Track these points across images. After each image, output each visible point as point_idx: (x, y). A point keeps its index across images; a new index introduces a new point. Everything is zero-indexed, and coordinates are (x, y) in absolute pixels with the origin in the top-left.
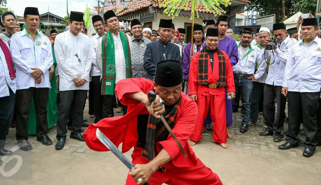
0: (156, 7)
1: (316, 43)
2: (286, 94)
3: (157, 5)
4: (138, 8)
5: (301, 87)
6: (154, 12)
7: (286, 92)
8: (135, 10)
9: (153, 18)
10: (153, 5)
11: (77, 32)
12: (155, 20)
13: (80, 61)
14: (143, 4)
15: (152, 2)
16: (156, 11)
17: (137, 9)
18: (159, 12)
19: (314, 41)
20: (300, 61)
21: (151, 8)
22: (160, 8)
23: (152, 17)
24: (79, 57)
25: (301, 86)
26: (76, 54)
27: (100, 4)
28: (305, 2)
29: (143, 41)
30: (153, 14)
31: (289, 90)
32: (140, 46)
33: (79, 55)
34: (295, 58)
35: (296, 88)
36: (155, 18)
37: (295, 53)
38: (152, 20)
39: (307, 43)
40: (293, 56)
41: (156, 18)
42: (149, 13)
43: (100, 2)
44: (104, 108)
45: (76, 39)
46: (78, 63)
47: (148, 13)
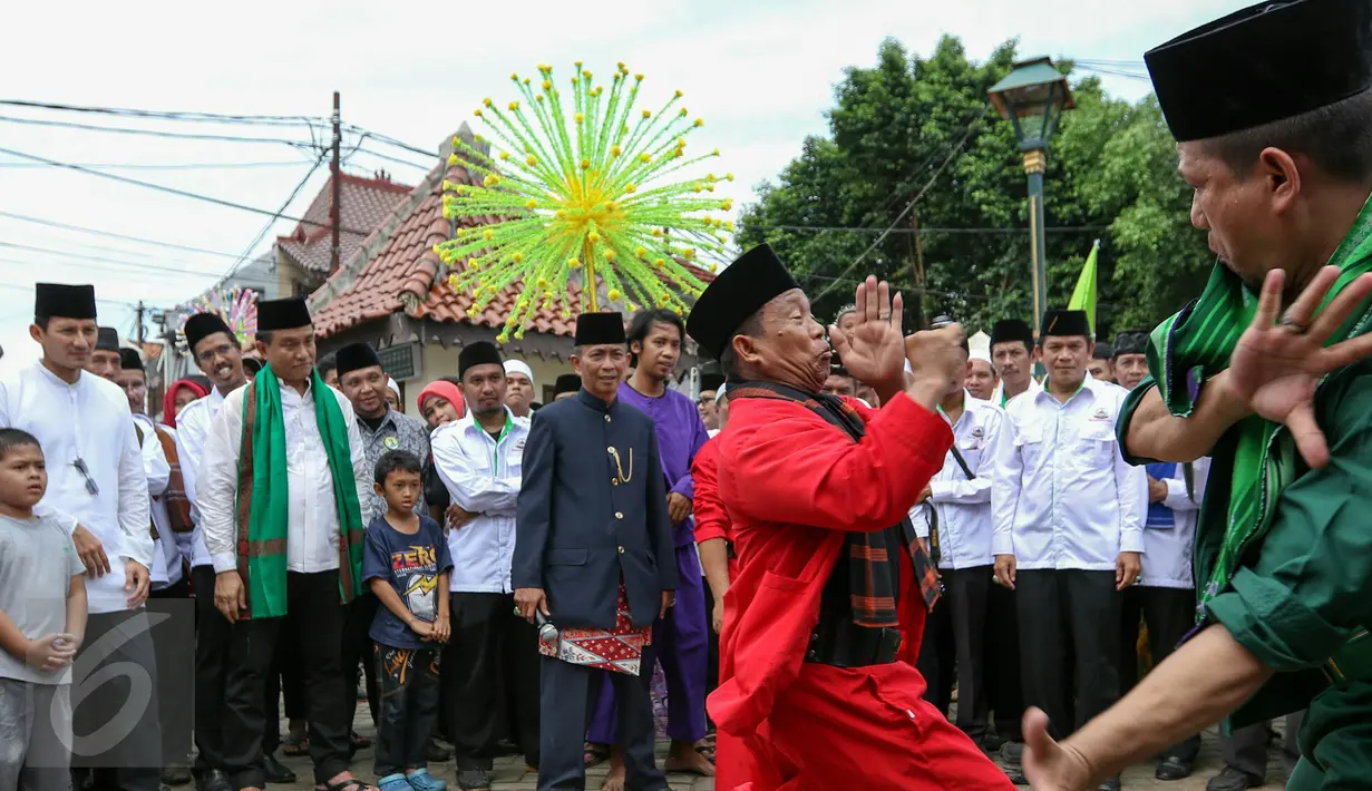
0: (420, 316)
1: (1088, 393)
2: (1013, 579)
3: (425, 310)
4: (342, 325)
5: (1061, 551)
6: (414, 337)
7: (1013, 572)
8: (328, 331)
9: (407, 368)
10: (406, 310)
11: (77, 363)
12: (417, 373)
13: (92, 488)
14: (362, 307)
15: (404, 297)
16: (423, 333)
17: (337, 327)
18: (435, 342)
19: (1084, 389)
20: (1046, 460)
21: (398, 319)
22: (438, 323)
23: (403, 362)
24: (93, 473)
25: (1059, 546)
26: (76, 459)
27: (147, 320)
28: (1000, 309)
29: (392, 426)
30: (407, 348)
31: (1020, 566)
32: (381, 443)
33: (89, 464)
34: (1026, 451)
35: (1047, 556)
36: (415, 367)
37: (1022, 432)
38: (404, 376)
39: (1064, 396)
40: (1017, 442)
41: (422, 368)
42: (390, 346)
43: (145, 313)
44: (232, 691)
45: (74, 395)
46: (87, 498)
47: (385, 343)
